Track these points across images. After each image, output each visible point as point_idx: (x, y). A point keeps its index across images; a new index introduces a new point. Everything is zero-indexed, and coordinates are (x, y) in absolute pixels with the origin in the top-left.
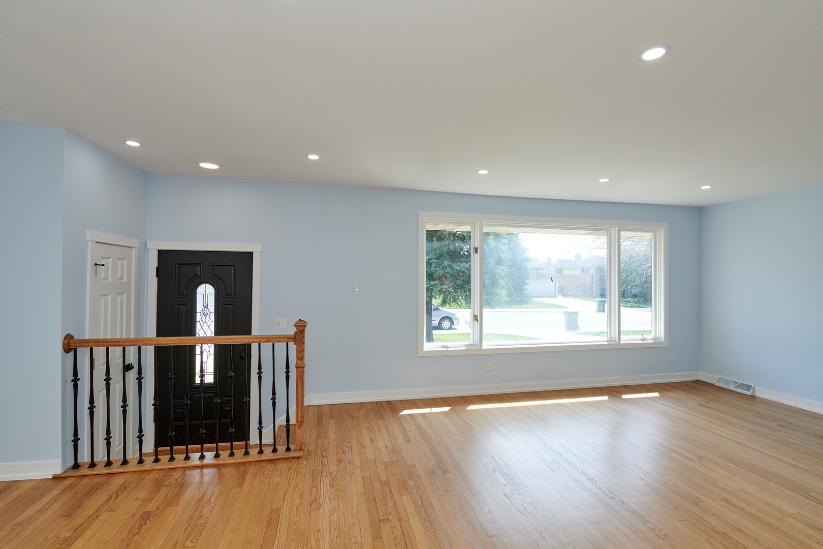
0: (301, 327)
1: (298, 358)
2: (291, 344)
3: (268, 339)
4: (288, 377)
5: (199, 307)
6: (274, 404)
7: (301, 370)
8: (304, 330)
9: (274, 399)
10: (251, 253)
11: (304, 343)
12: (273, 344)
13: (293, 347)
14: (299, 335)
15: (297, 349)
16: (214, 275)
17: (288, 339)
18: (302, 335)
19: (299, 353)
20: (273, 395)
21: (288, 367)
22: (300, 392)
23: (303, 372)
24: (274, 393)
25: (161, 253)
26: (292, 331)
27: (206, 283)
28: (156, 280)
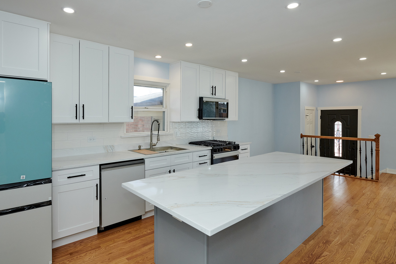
0: (378, 136)
1: (376, 147)
2: (374, 142)
3: (364, 140)
4: (372, 154)
5: (336, 129)
6: (366, 162)
7: (378, 151)
8: (379, 138)
9: (366, 160)
10: (357, 110)
11: (379, 142)
12: (366, 142)
13: (374, 143)
14: (377, 139)
15: (376, 144)
16: (342, 118)
17: (372, 140)
18: (378, 139)
19: (377, 145)
20: (366, 159)
21: (372, 150)
22: (377, 159)
23: (379, 152)
24: (366, 158)
25: (322, 111)
26: (374, 137)
27: (338, 121)
28: (320, 120)
